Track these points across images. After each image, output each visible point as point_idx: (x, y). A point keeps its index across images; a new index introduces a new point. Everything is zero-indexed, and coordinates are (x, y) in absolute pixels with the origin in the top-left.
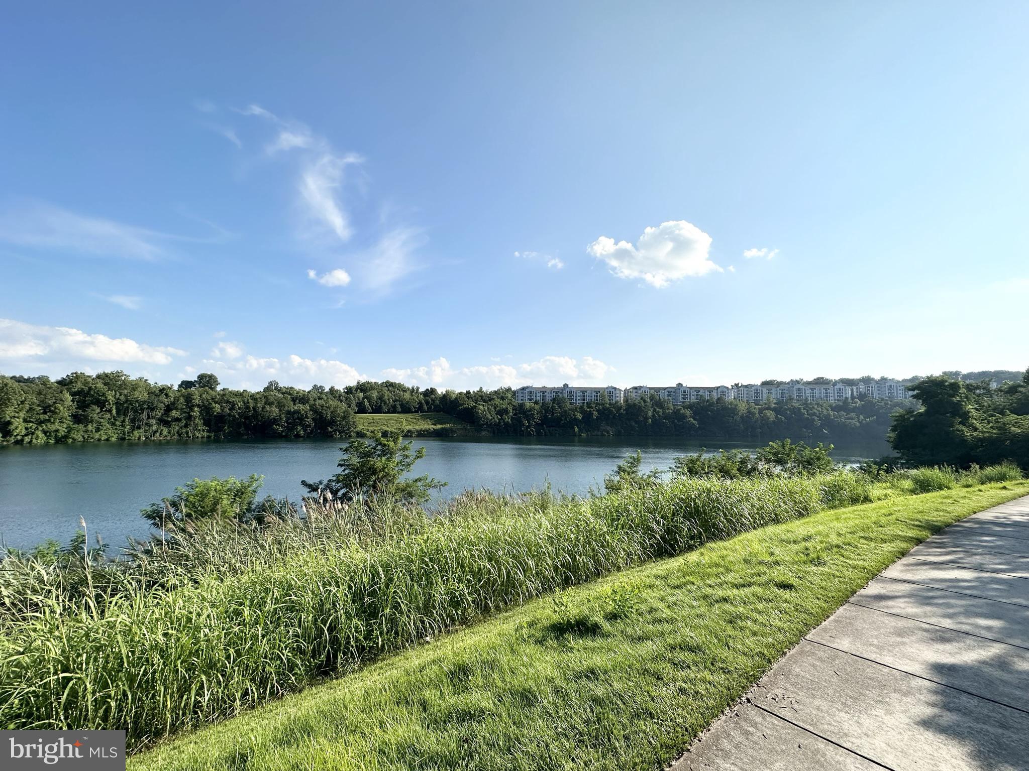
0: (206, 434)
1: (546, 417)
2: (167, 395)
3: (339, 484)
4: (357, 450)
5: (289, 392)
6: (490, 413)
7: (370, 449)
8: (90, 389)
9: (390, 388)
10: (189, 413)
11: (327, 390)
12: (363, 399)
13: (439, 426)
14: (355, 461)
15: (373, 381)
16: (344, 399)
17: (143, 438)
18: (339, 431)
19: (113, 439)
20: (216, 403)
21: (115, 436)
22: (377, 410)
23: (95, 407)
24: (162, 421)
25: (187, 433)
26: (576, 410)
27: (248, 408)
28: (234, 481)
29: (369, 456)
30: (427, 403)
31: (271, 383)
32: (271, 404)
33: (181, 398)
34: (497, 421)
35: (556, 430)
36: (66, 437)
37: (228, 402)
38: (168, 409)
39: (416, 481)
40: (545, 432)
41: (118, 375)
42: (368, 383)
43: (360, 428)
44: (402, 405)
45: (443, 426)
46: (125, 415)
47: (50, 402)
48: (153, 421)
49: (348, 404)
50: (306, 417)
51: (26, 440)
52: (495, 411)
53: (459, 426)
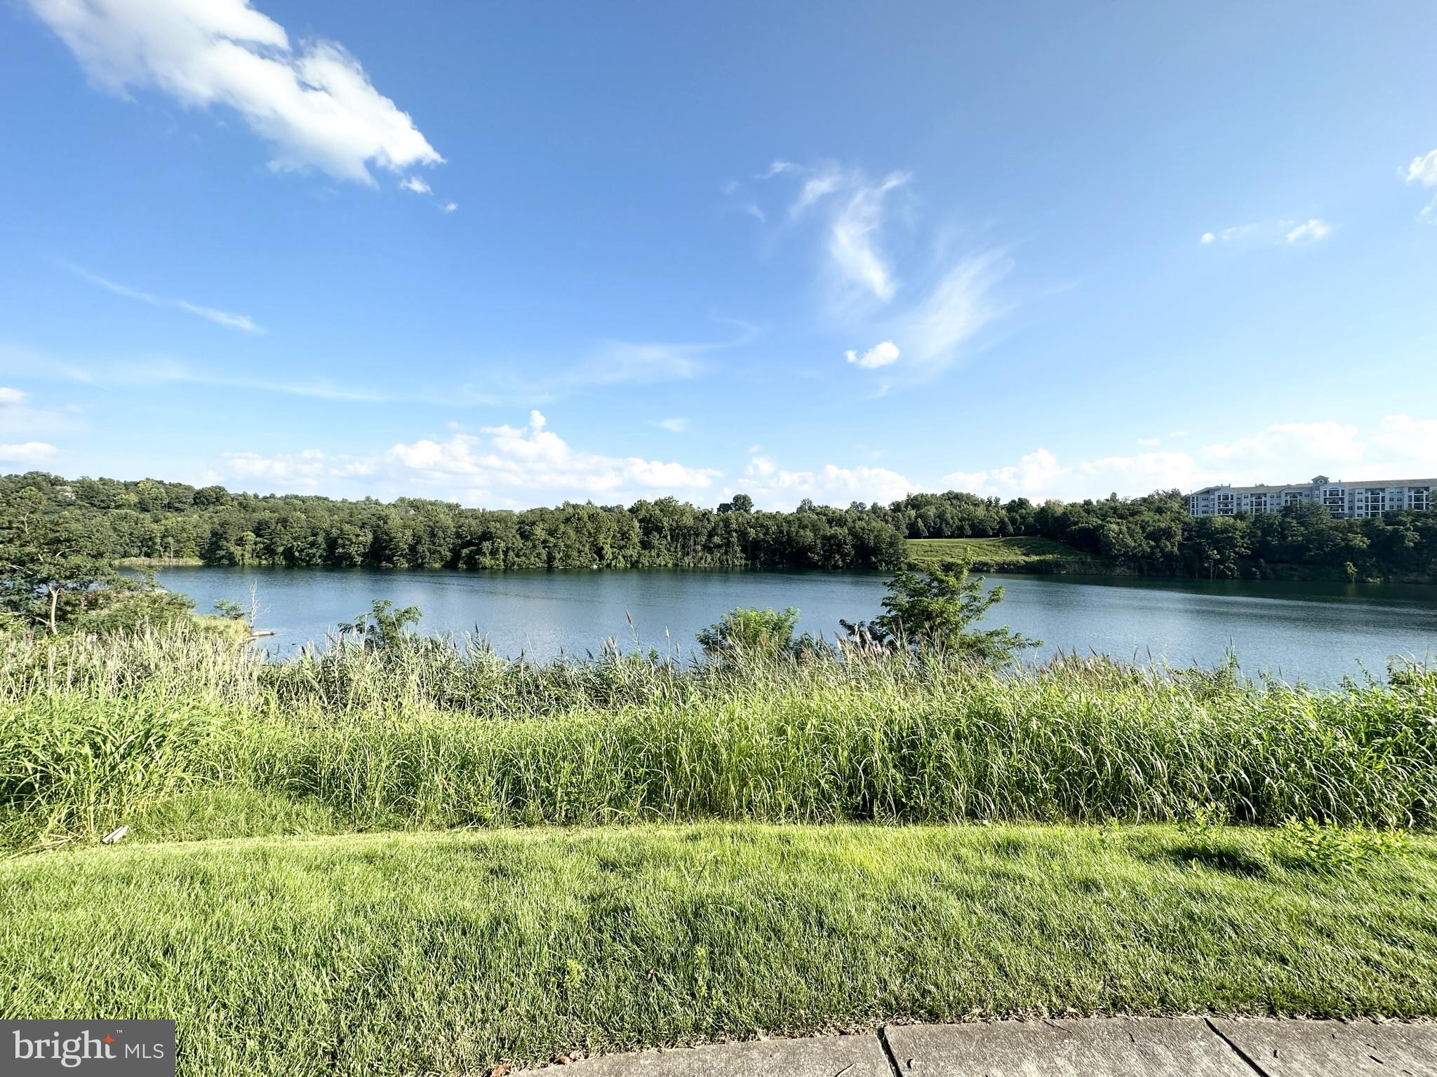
0: (743, 562)
1: (1264, 543)
2: (708, 519)
3: (885, 628)
4: (905, 586)
5: (823, 512)
6: (1132, 536)
7: (922, 585)
8: (651, 515)
9: (954, 502)
10: (728, 539)
11: (868, 507)
12: (916, 518)
13: (1035, 558)
14: (904, 599)
15: (929, 492)
16: (890, 519)
17: (692, 565)
18: (885, 562)
19: (670, 565)
20: (751, 527)
21: (671, 562)
22: (936, 533)
23: (655, 533)
24: (707, 548)
25: (727, 560)
26: (1350, 528)
27: (781, 532)
28: (772, 613)
29: (921, 595)
30: (1013, 521)
31: (804, 502)
32: (804, 527)
33: (721, 523)
34: (1149, 550)
35: (1291, 569)
36: (637, 562)
37: (762, 526)
38: (711, 535)
39: (991, 634)
40: (1262, 573)
41: (670, 500)
42: (923, 495)
43: (913, 558)
44: (972, 526)
45: (1042, 558)
46: (677, 541)
47: (626, 529)
48: (699, 548)
49: (896, 526)
50: (845, 543)
51: (613, 563)
52: (1144, 532)
53: (1070, 558)
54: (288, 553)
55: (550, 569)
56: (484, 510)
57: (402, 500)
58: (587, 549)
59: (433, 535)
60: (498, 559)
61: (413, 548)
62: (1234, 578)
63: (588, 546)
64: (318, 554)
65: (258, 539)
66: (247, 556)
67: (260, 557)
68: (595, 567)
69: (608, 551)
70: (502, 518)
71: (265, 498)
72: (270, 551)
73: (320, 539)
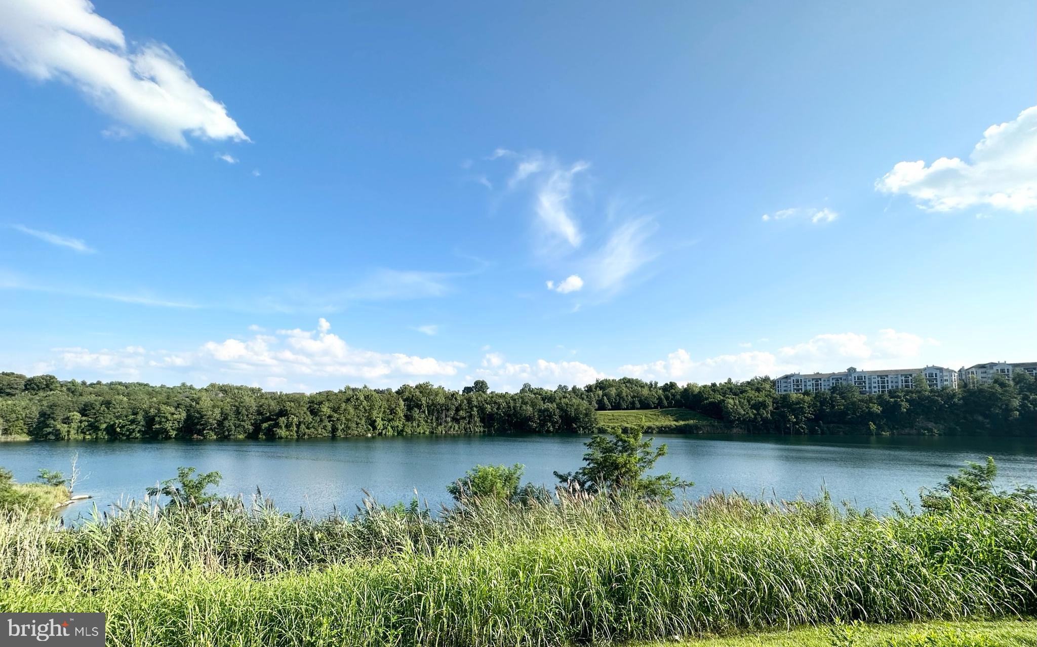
0: (482, 429)
1: (822, 411)
2: (456, 399)
3: (586, 477)
4: (599, 446)
5: (539, 392)
6: (742, 407)
7: (611, 445)
8: (413, 396)
9: (628, 385)
10: (470, 412)
11: (570, 389)
12: (603, 396)
13: (682, 423)
14: (599, 455)
15: (611, 378)
16: (585, 397)
17: (444, 432)
18: (582, 427)
19: (427, 433)
20: (487, 404)
21: (428, 431)
22: (617, 407)
23: (416, 409)
24: (455, 420)
25: (470, 428)
26: (871, 400)
27: (509, 407)
28: (504, 468)
29: (611, 451)
30: (667, 398)
31: (525, 385)
32: (526, 403)
33: (465, 401)
34: (753, 416)
35: (838, 427)
36: (402, 431)
37: (495, 403)
39: (659, 479)
40: (822, 430)
41: (427, 385)
42: (606, 380)
43: (601, 424)
44: (640, 401)
45: (686, 422)
46: (433, 415)
47: (393, 406)
48: (449, 419)
49: (589, 401)
50: (554, 414)
51: (384, 432)
52: (749, 405)
53: (704, 423)
54: (111, 429)
55: (334, 438)
56: (281, 393)
57: (213, 385)
58: (363, 422)
59: (238, 412)
60: (291, 431)
61: (220, 424)
62: (805, 434)
63: (364, 419)
64: (137, 429)
65: (84, 418)
66: (73, 432)
67: (84, 433)
68: (370, 435)
69: (380, 424)
70: (296, 399)
71: (92, 385)
72: (94, 427)
73: (140, 417)
